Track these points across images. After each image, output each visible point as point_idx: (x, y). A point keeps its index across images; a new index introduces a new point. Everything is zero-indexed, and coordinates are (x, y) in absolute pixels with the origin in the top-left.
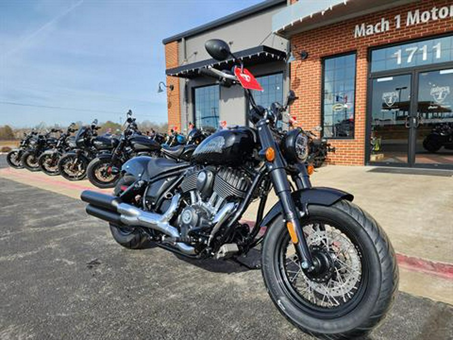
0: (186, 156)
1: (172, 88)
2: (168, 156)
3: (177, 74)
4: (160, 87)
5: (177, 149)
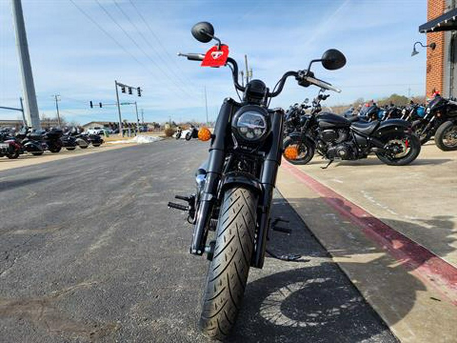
0: (380, 133)
1: (433, 46)
2: (358, 134)
3: (432, 29)
4: (415, 49)
5: (368, 126)
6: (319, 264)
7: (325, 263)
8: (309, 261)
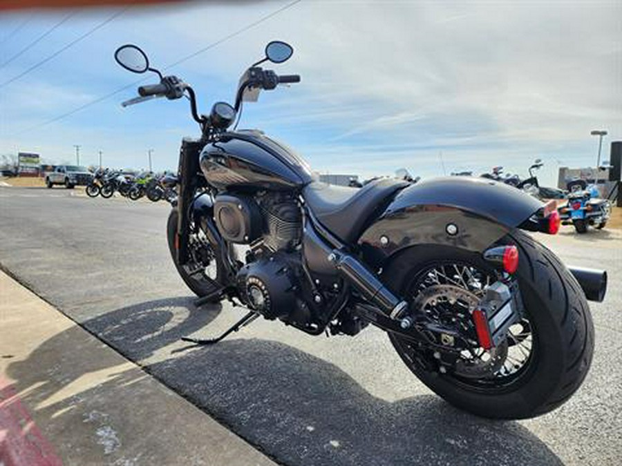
6: (156, 353)
7: (147, 357)
8: (173, 352)
